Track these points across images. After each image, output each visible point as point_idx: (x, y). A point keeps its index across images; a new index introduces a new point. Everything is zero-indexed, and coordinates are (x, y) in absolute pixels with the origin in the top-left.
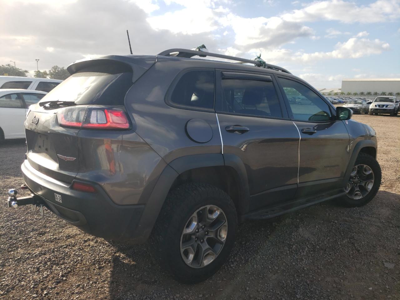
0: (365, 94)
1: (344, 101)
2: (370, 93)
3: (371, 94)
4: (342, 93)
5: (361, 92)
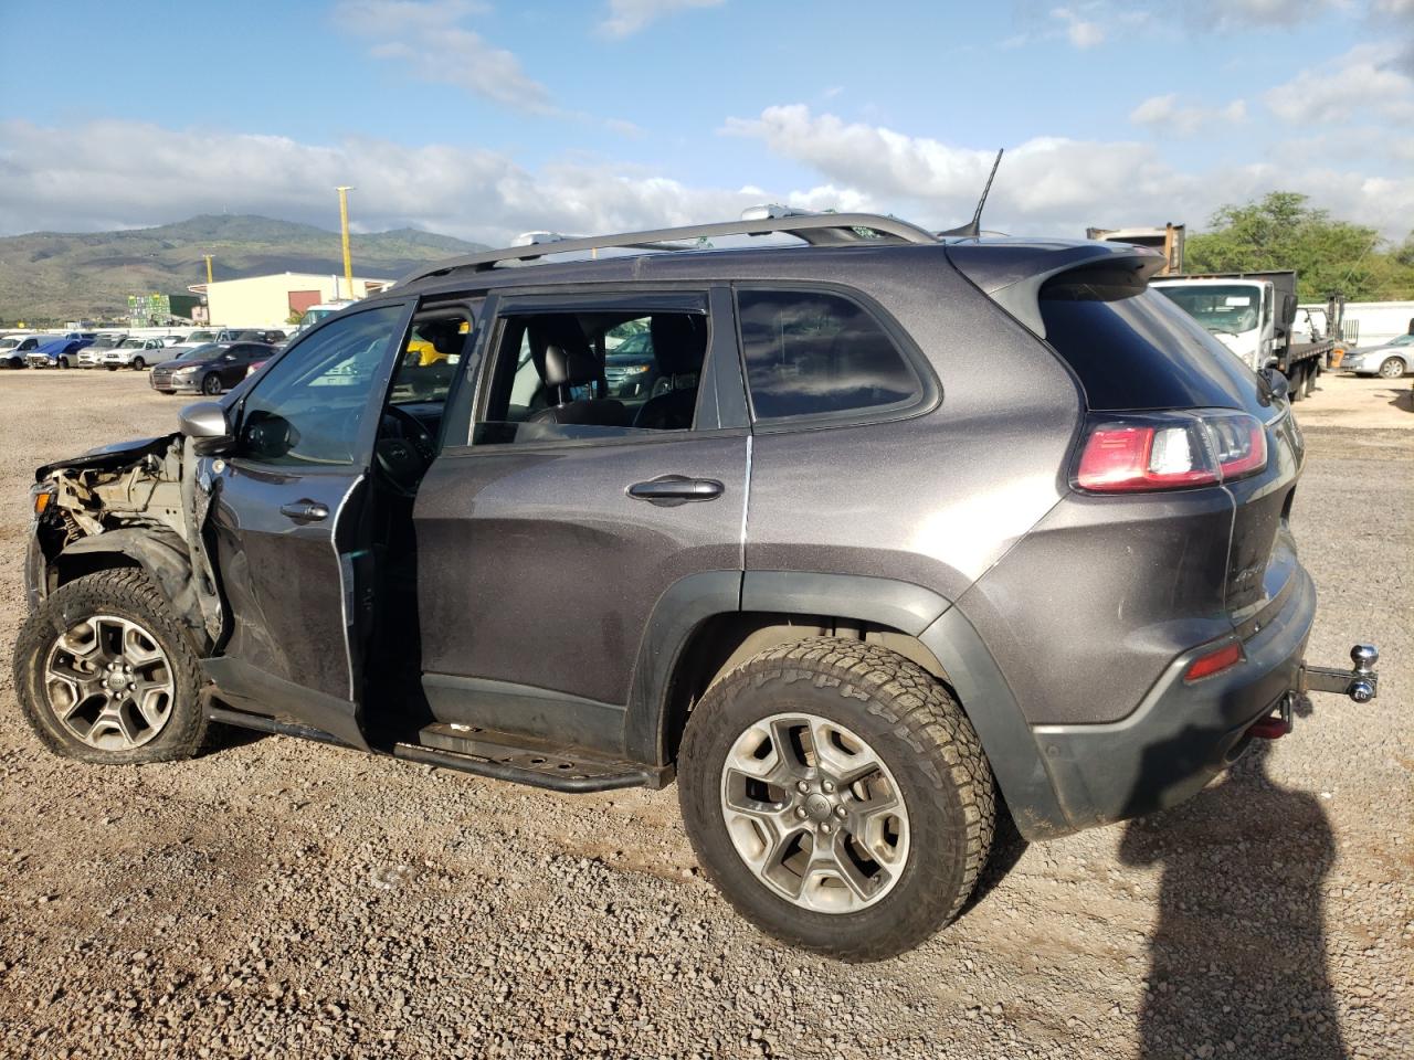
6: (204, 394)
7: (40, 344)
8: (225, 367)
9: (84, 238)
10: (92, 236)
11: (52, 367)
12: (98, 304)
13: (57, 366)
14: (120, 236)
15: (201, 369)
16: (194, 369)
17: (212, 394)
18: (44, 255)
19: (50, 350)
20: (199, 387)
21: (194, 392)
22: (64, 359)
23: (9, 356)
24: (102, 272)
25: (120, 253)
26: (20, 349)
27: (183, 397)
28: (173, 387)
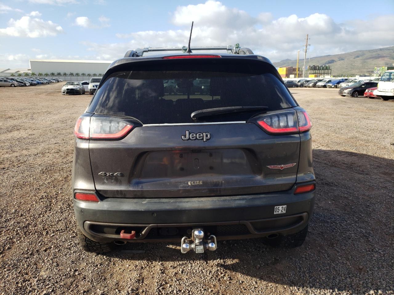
0: (56, 75)
1: (42, 82)
2: (60, 73)
3: (61, 75)
4: (33, 74)
5: (52, 72)
6: (352, 97)
7: (332, 81)
8: (361, 89)
9: (369, 51)
10: (372, 50)
11: (332, 88)
12: (369, 70)
13: (334, 87)
14: (381, 50)
15: (353, 90)
16: (350, 89)
17: (354, 97)
18: (358, 57)
19: (333, 83)
20: (351, 95)
21: (349, 96)
22: (336, 85)
23: (323, 85)
24: (373, 60)
25: (379, 55)
26: (326, 83)
27: (347, 97)
28: (345, 94)
